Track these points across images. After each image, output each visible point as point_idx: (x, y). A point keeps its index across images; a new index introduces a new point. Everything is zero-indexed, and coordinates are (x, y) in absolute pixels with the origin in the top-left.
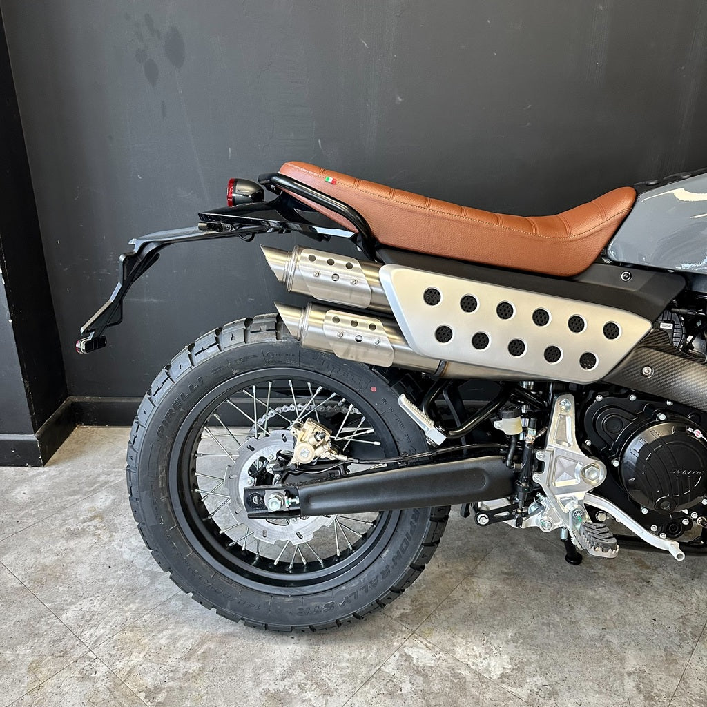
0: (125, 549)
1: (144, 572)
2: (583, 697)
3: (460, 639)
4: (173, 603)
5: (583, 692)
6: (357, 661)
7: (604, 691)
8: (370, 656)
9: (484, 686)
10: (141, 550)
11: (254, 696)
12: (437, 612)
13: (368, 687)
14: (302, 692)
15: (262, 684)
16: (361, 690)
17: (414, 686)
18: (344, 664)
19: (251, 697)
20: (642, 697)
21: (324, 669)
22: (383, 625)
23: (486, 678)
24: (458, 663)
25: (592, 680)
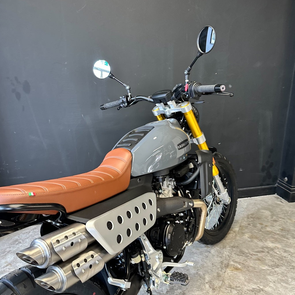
5: (193, 292)
7: (200, 290)
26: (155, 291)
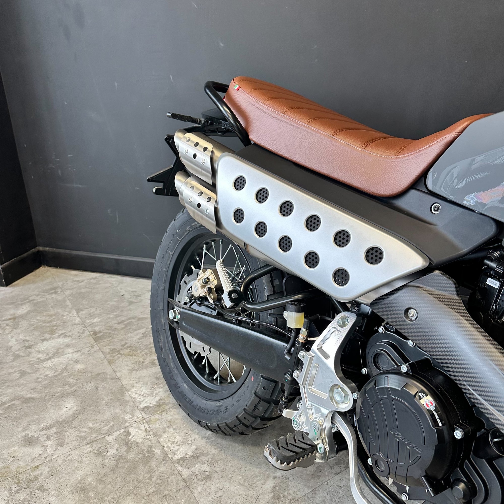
0: (14, 340)
1: (14, 353)
2: (227, 485)
3: (172, 429)
4: (16, 374)
5: (230, 482)
6: (94, 429)
7: (246, 484)
8: (105, 428)
9: (164, 462)
10: (21, 341)
11: (17, 437)
12: (171, 409)
13: (88, 446)
14: (47, 441)
15: (27, 431)
16: (82, 447)
17: (117, 452)
18: (85, 429)
19: (15, 437)
20: (272, 495)
21: (70, 430)
22: (128, 411)
23: (169, 457)
24: (157, 444)
25: (243, 476)
26: (161, 448)
